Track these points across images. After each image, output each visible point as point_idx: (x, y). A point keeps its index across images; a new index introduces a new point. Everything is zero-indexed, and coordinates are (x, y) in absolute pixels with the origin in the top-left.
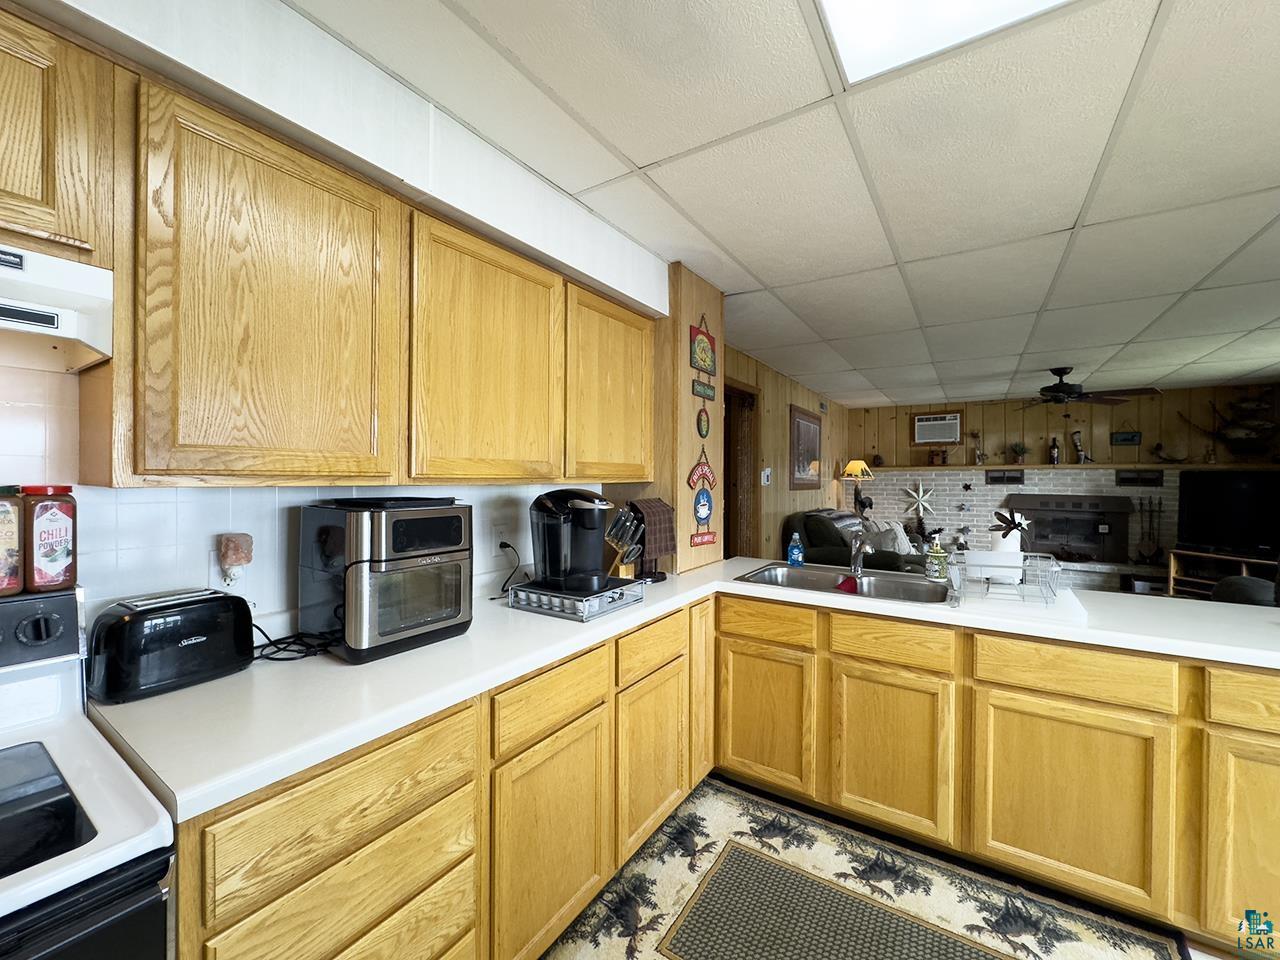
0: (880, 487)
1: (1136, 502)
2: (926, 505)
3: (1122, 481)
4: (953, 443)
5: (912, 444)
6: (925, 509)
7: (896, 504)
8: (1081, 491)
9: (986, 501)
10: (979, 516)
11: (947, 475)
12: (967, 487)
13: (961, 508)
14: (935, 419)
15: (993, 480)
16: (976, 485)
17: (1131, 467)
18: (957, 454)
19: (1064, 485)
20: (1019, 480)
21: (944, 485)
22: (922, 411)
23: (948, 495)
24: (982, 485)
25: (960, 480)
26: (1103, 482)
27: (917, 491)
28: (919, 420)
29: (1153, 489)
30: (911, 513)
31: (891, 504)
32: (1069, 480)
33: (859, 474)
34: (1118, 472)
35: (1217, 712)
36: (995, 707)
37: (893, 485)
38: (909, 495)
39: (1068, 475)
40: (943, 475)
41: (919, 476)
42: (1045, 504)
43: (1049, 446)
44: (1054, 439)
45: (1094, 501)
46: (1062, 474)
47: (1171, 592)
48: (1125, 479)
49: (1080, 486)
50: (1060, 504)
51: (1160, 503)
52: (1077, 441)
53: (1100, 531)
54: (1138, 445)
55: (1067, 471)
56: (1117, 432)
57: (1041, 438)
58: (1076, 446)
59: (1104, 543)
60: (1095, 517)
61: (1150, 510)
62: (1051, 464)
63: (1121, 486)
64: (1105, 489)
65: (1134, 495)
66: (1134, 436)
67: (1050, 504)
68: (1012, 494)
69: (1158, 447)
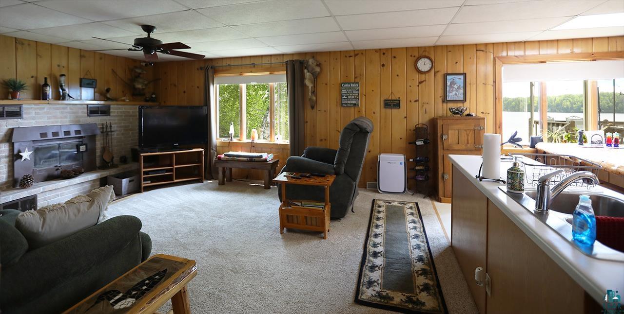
3: (90, 113)
29: (107, 117)
32: (59, 113)
39: (58, 109)
42: (43, 135)
43: (40, 85)
44: (46, 79)
45: (78, 128)
46: (54, 108)
47: (142, 180)
48: (93, 111)
49: (66, 117)
50: (55, 134)
51: (111, 126)
52: (63, 82)
53: (81, 150)
54: (94, 88)
55: (58, 106)
56: (84, 78)
57: (32, 77)
58: (61, 86)
59: (83, 159)
60: (77, 140)
61: (106, 131)
62: (43, 100)
63: (90, 116)
64: (81, 119)
65: (97, 123)
66: (93, 82)
67: (48, 134)
68: (13, 129)
69: (108, 90)
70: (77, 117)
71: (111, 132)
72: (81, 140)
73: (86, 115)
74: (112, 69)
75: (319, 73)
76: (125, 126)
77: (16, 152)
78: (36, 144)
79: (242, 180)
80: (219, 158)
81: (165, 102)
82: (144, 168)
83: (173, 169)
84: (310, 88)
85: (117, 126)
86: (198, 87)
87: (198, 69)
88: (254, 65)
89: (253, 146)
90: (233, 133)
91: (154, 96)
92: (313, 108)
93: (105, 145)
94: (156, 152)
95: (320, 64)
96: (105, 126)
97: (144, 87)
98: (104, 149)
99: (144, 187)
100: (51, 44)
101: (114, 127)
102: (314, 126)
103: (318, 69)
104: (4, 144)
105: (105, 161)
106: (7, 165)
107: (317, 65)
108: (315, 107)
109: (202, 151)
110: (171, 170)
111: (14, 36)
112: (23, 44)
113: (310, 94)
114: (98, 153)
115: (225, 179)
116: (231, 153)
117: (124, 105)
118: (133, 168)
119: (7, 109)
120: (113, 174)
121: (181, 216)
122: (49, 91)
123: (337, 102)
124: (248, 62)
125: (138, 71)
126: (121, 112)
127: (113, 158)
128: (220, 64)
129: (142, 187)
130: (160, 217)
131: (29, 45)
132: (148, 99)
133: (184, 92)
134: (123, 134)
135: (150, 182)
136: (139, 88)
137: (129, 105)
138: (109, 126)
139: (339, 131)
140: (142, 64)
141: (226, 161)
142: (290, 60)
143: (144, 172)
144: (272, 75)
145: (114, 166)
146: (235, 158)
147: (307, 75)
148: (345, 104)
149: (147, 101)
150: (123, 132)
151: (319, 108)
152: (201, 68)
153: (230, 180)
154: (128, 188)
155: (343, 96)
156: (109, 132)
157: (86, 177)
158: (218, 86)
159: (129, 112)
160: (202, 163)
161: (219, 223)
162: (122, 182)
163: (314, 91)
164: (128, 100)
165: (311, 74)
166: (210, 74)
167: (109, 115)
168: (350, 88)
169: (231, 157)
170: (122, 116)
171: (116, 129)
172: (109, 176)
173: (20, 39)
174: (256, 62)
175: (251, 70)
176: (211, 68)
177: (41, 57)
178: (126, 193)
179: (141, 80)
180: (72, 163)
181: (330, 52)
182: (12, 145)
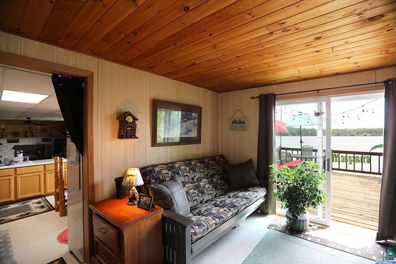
1: (46, 145)
3: (43, 141)
8: (34, 144)
9: (7, 148)
10: (5, 152)
12: (1, 144)
15: (9, 142)
16: (4, 143)
17: (45, 138)
20: (18, 141)
24: (6, 143)
29: (49, 142)
32: (31, 141)
34: (42, 139)
35: (47, 169)
36: (20, 177)
39: (31, 140)
42: (25, 147)
43: (25, 133)
44: (27, 131)
53: (39, 152)
54: (47, 133)
56: (42, 130)
57: (23, 131)
58: (33, 133)
62: (26, 137)
68: (16, 145)
70: (38, 142)
72: (39, 149)
73: (41, 141)
74: (54, 126)
104: (13, 150)
114: (46, 154)
119: (14, 140)
122: (28, 134)
180: (36, 156)
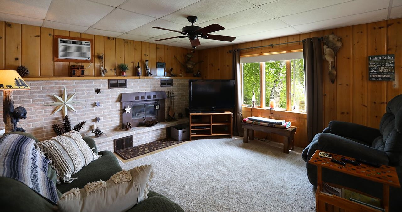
0: (26, 95)
1: (166, 94)
2: (70, 106)
4: (86, 61)
5: (56, 59)
6: (69, 109)
7: (43, 108)
9: (109, 99)
10: (104, 109)
11: (85, 83)
12: (98, 91)
13: (95, 105)
14: (75, 43)
15: (112, 85)
16: (103, 89)
18: (90, 68)
19: (143, 87)
20: (124, 85)
21: (82, 90)
22: (64, 35)
23: (85, 97)
24: (106, 89)
25: (93, 86)
26: (156, 85)
27: (62, 95)
28: (62, 42)
29: (170, 87)
30: (57, 114)
31: (38, 108)
33: (13, 84)
34: (160, 80)
37: (40, 92)
38: (55, 99)
40: (82, 83)
41: (63, 84)
42: (137, 98)
43: (135, 67)
44: (138, 63)
45: (155, 94)
46: (142, 81)
47: (191, 132)
48: (163, 83)
49: (148, 87)
50: (143, 97)
51: (173, 93)
52: (147, 65)
53: (157, 108)
54: (164, 68)
55: (144, 80)
56: (158, 62)
57: (132, 62)
58: (146, 67)
59: (157, 114)
60: (155, 102)
61: (170, 96)
62: (137, 76)
63: (161, 86)
64: (157, 88)
65: (165, 91)
66: (163, 64)
67: (139, 97)
68: (122, 94)
69: (171, 70)
70: (154, 87)
71: (174, 97)
72: (156, 102)
73: (160, 86)
74: (174, 56)
75: (340, 48)
76: (182, 93)
77: (123, 108)
78: (133, 104)
79: (262, 139)
80: (245, 121)
81: (206, 77)
82: (192, 123)
83: (210, 126)
84: (330, 63)
85: (177, 93)
86: (228, 66)
87: (228, 53)
88: (272, 46)
89: (272, 114)
90: (255, 101)
91: (199, 73)
92: (333, 81)
93: (170, 106)
94: (200, 113)
95: (341, 39)
96: (169, 93)
97: (193, 67)
98: (169, 108)
99: (192, 137)
100: (141, 42)
101: (175, 93)
102: (334, 99)
103: (339, 44)
104: (118, 103)
105: (170, 116)
106: (119, 115)
107: (339, 40)
108: (335, 81)
109: (231, 114)
110: (209, 127)
111: (123, 38)
112: (127, 43)
113: (330, 69)
114: (166, 111)
115: (249, 137)
116: (253, 118)
117: (181, 79)
118: (186, 122)
119: (119, 82)
120: (174, 125)
121: (215, 169)
122: (140, 71)
123: (363, 76)
124: (267, 44)
125: (189, 56)
126: (179, 84)
127: (174, 114)
128: (244, 47)
129: (191, 137)
130: (201, 167)
131: (130, 43)
132: (195, 75)
133: (219, 70)
134: (180, 99)
135: (195, 133)
136: (190, 68)
137: (184, 79)
138: (172, 93)
139: (365, 106)
140: (191, 51)
141: (250, 124)
142: (307, 38)
143: (192, 126)
144: (288, 54)
145: (174, 120)
146: (258, 122)
147: (327, 50)
148: (374, 78)
149: (195, 76)
150: (180, 97)
151: (339, 82)
152: (230, 52)
153: (252, 139)
154: (182, 136)
155: (372, 70)
156: (172, 97)
157: (159, 126)
158: (242, 64)
159: (184, 84)
160: (231, 123)
161: (249, 186)
162: (178, 132)
163: (334, 66)
164: (183, 76)
165: (331, 49)
166: (237, 55)
167: (172, 86)
168: (382, 61)
169: (254, 122)
170: (179, 86)
171: (176, 95)
172: (172, 126)
173: (126, 40)
174: (274, 43)
175: (270, 50)
176: (238, 50)
177: (136, 50)
178: (181, 139)
179: (191, 63)
180: (152, 116)
181: (353, 26)
182: (122, 104)
